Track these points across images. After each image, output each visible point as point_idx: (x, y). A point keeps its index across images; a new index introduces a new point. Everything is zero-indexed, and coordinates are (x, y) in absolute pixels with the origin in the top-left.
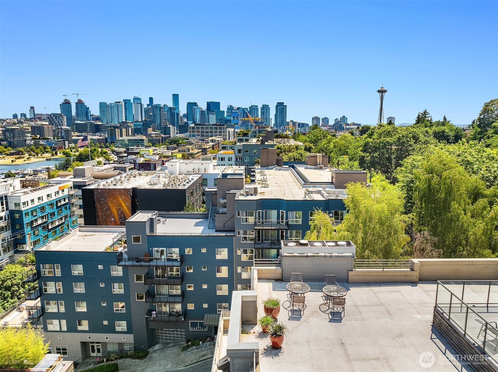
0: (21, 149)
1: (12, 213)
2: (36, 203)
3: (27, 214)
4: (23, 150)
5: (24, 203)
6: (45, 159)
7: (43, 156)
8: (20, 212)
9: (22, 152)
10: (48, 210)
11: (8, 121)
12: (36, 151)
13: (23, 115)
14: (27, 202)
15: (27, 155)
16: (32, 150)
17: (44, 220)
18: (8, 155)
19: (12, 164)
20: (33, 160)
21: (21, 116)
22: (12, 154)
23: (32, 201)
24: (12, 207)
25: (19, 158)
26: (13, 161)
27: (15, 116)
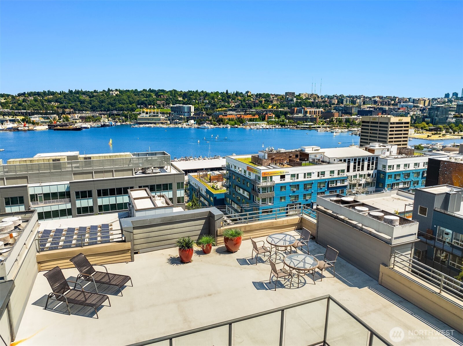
0: (441, 126)
1: (379, 172)
2: (402, 169)
3: (390, 176)
4: (442, 127)
5: (390, 166)
6: (460, 137)
7: (460, 134)
8: (385, 173)
9: (440, 128)
10: (413, 178)
11: (439, 100)
12: (455, 129)
13: (455, 94)
14: (393, 166)
15: (444, 132)
16: (451, 128)
17: (406, 186)
18: (427, 130)
19: (427, 139)
20: (448, 136)
21: (453, 95)
22: (430, 130)
23: (398, 166)
24: (380, 168)
25: (435, 134)
26: (428, 136)
27: (447, 95)
